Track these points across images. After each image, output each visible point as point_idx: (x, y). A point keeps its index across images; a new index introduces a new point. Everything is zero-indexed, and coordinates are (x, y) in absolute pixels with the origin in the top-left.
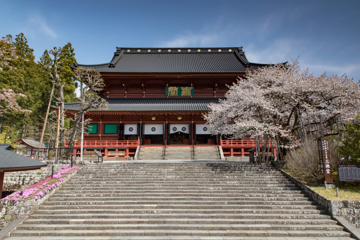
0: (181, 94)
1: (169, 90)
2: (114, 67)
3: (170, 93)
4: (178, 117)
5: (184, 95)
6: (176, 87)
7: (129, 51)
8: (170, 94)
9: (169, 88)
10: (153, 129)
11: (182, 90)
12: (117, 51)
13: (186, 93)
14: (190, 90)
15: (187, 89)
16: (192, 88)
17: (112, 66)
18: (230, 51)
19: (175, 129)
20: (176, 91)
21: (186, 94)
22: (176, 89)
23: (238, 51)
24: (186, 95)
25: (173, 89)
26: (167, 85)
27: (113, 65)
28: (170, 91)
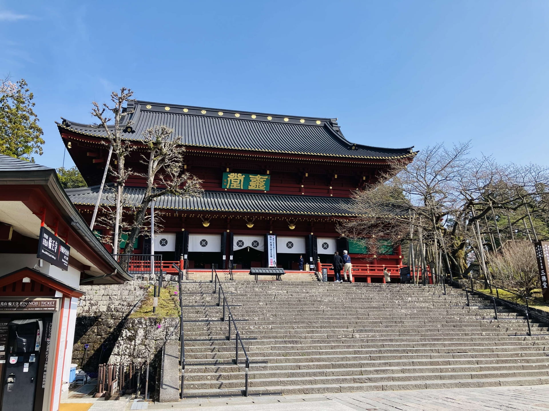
0: (249, 186)
1: (229, 179)
2: (133, 132)
3: (231, 183)
4: (247, 223)
5: (254, 188)
6: (241, 175)
7: (149, 107)
8: (230, 186)
9: (229, 175)
10: (204, 243)
11: (251, 179)
12: (128, 105)
13: (258, 184)
14: (264, 181)
15: (258, 179)
16: (267, 177)
17: (129, 130)
18: (318, 123)
19: (240, 244)
20: (240, 180)
21: (258, 186)
22: (241, 177)
23: (331, 124)
24: (257, 188)
25: (236, 178)
26: (228, 170)
27: (131, 128)
28: (231, 180)
